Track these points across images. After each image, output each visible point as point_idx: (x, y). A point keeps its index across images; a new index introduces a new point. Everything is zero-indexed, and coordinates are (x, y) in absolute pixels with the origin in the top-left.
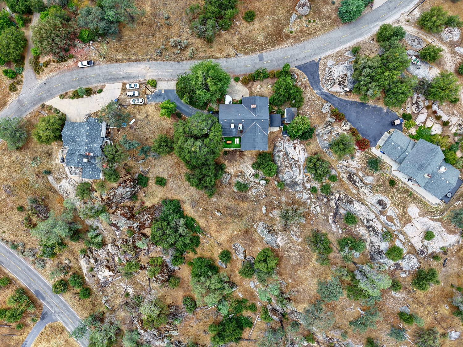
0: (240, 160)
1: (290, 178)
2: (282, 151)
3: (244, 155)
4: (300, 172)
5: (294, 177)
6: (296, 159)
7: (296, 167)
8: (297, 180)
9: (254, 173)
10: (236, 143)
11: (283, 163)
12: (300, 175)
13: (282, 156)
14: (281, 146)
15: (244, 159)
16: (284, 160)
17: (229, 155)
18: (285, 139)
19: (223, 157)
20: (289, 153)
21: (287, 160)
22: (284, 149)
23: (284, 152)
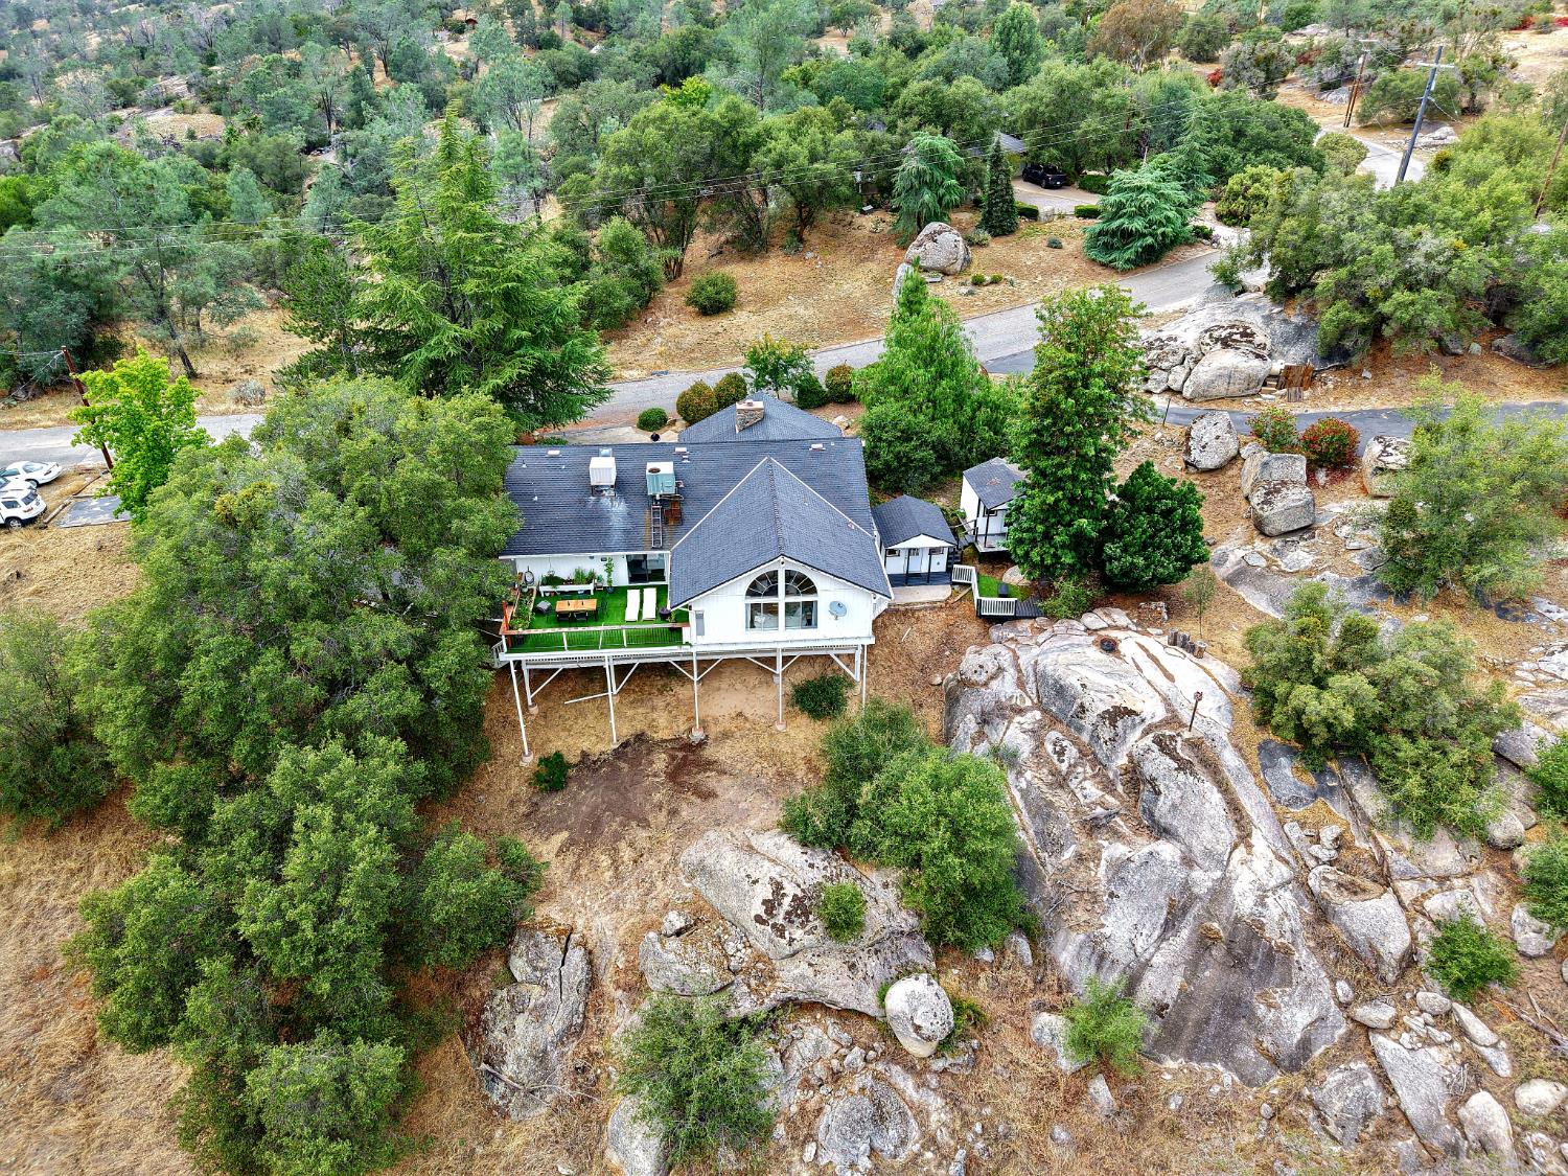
0: (673, 813)
1: (1170, 926)
2: (1020, 711)
3: (709, 765)
4: (1234, 807)
5: (1203, 879)
6: (1153, 710)
7: (1183, 766)
8: (1243, 900)
9: (814, 876)
10: (631, 613)
11: (1061, 799)
12: (1244, 838)
13: (1025, 746)
14: (1000, 669)
15: (708, 795)
16: (1054, 773)
17: (582, 787)
18: (1012, 635)
19: (527, 816)
20: (1077, 684)
21: (1080, 751)
22: (1031, 686)
23: (1040, 705)
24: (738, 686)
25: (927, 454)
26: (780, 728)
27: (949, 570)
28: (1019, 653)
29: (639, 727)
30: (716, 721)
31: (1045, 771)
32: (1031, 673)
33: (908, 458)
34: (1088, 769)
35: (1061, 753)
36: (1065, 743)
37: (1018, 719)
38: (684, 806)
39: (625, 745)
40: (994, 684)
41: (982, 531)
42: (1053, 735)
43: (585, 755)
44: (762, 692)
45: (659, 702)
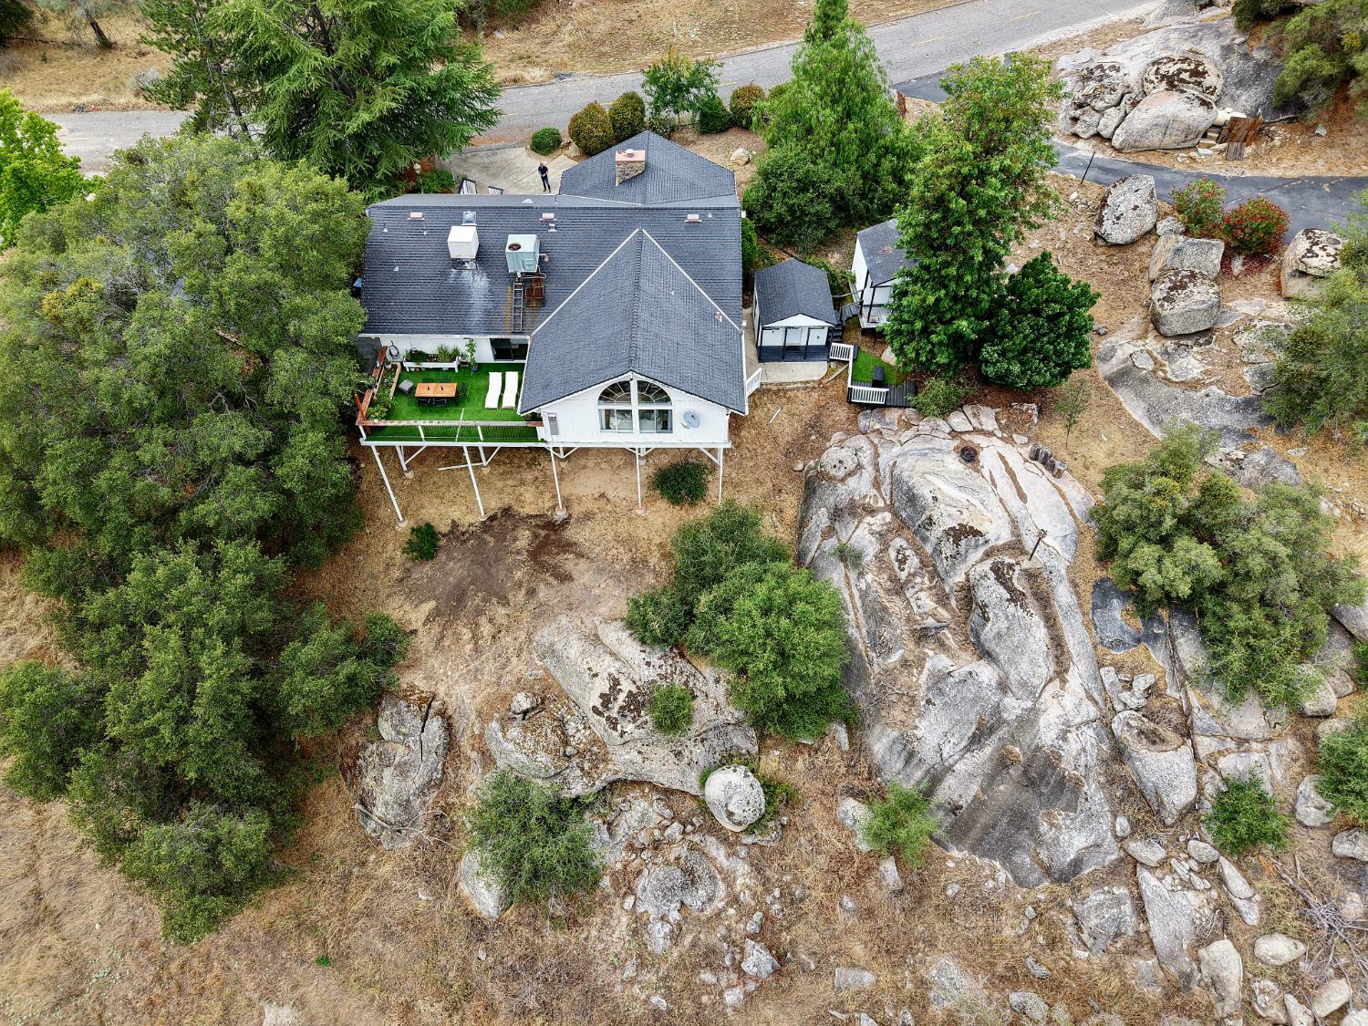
0: (532, 593)
1: (976, 740)
2: (872, 512)
3: (568, 546)
4: (1057, 642)
5: (1014, 706)
6: (998, 532)
7: (1015, 597)
8: (1047, 733)
9: (648, 674)
10: (491, 401)
11: (895, 605)
12: (1061, 673)
13: (870, 548)
14: (859, 467)
15: (565, 578)
16: (894, 579)
17: (450, 558)
18: (878, 426)
19: (401, 581)
20: (929, 497)
21: (921, 562)
22: (886, 487)
23: (891, 508)
24: (604, 466)
25: (825, 208)
26: (639, 512)
27: (828, 344)
28: (880, 450)
29: (507, 501)
30: (579, 500)
31: (885, 576)
32: (888, 475)
33: (803, 212)
34: (926, 580)
35: (902, 562)
36: (907, 553)
37: (868, 519)
38: (542, 586)
39: (492, 518)
40: (852, 481)
41: (867, 301)
42: (899, 542)
43: (454, 524)
44: (624, 474)
45: (529, 476)
